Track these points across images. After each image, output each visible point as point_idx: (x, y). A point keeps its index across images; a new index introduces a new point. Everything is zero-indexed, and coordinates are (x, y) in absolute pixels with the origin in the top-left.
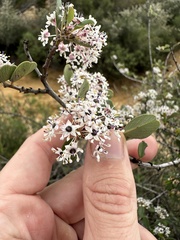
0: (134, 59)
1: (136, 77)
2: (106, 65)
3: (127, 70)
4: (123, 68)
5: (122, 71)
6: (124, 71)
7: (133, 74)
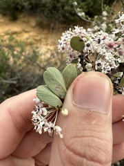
0: (86, 7)
1: (89, 19)
2: (65, 11)
3: (83, 14)
4: (81, 12)
5: (80, 14)
6: (82, 14)
7: (88, 16)
